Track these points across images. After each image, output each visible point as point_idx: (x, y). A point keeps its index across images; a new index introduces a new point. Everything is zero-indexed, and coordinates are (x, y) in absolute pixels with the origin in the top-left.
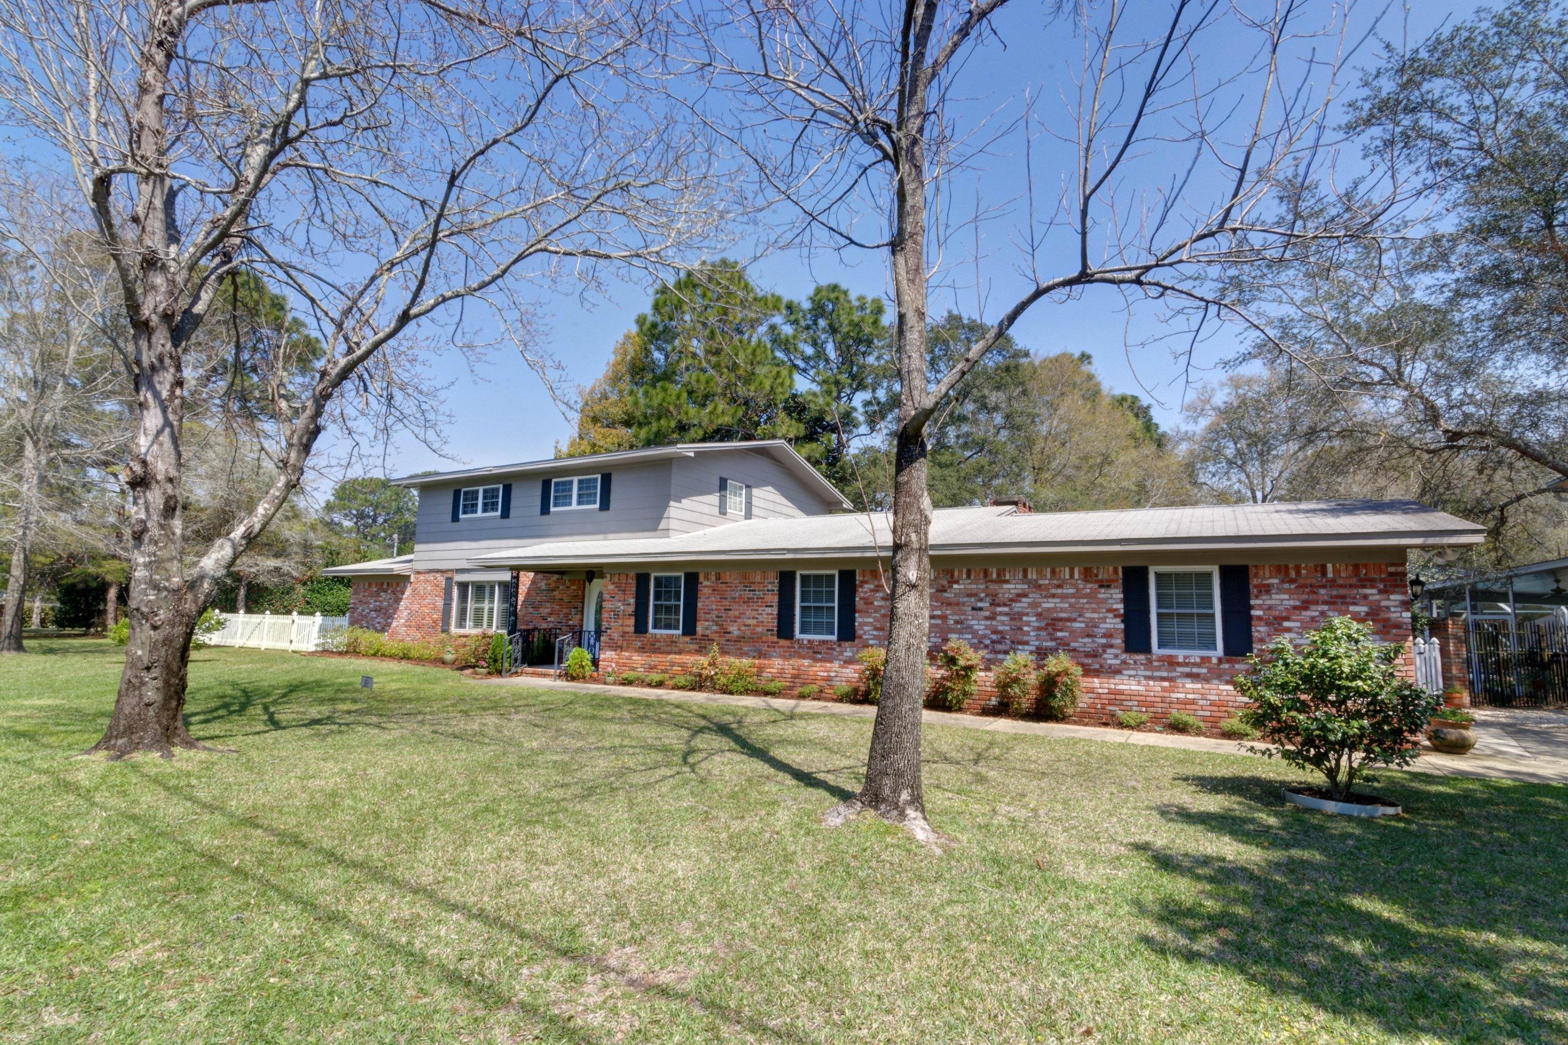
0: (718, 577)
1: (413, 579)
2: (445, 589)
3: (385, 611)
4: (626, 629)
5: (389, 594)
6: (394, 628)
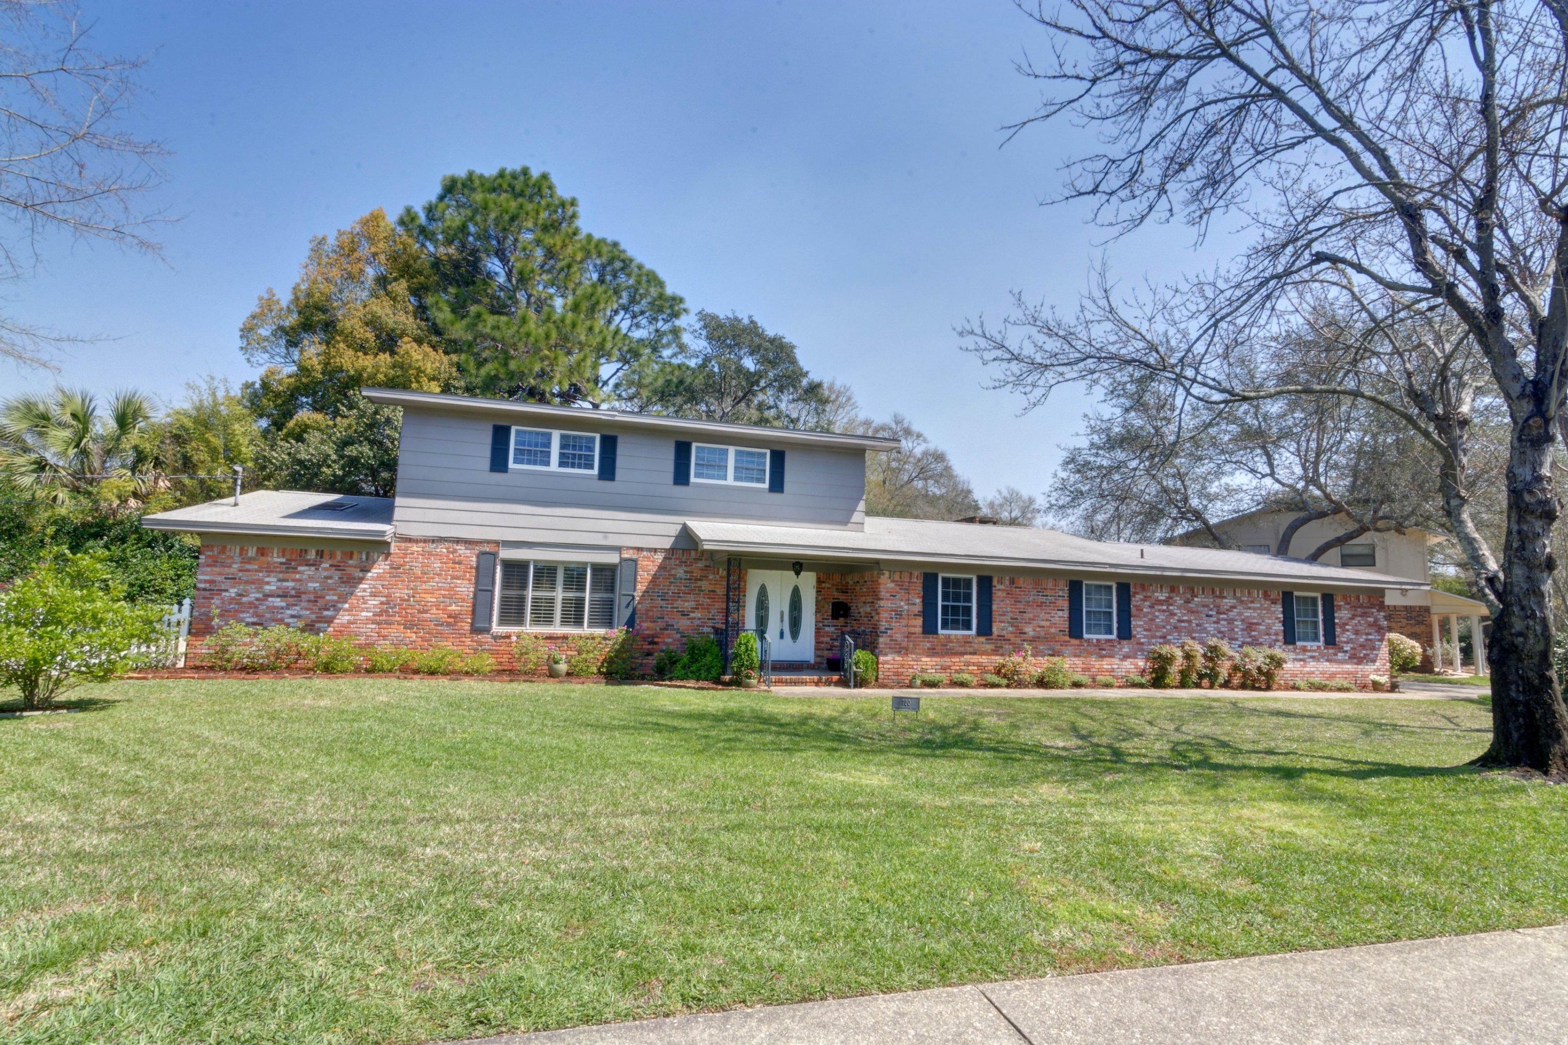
0: (1012, 582)
1: (393, 549)
2: (477, 568)
3: (312, 597)
4: (912, 630)
5: (325, 569)
6: (342, 625)
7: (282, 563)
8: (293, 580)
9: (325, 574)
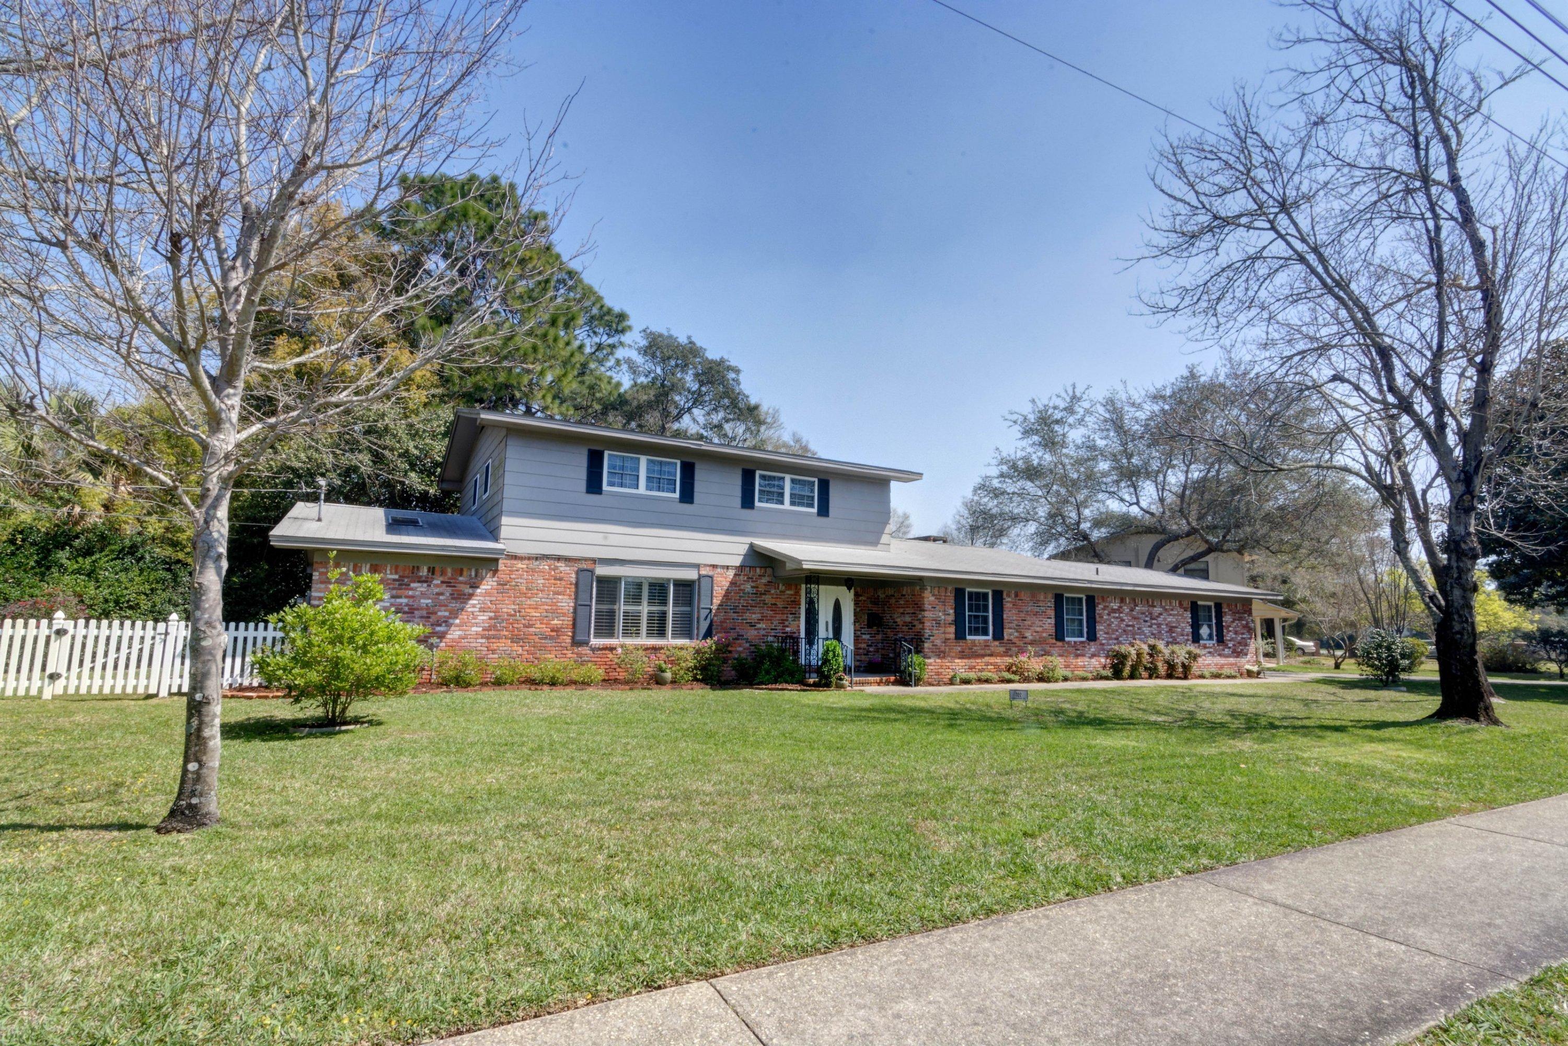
0: (1016, 595)
1: (501, 566)
2: (577, 585)
3: (424, 613)
4: (948, 636)
5: (437, 586)
6: (453, 640)
7: (394, 580)
8: (407, 597)
9: (437, 590)
